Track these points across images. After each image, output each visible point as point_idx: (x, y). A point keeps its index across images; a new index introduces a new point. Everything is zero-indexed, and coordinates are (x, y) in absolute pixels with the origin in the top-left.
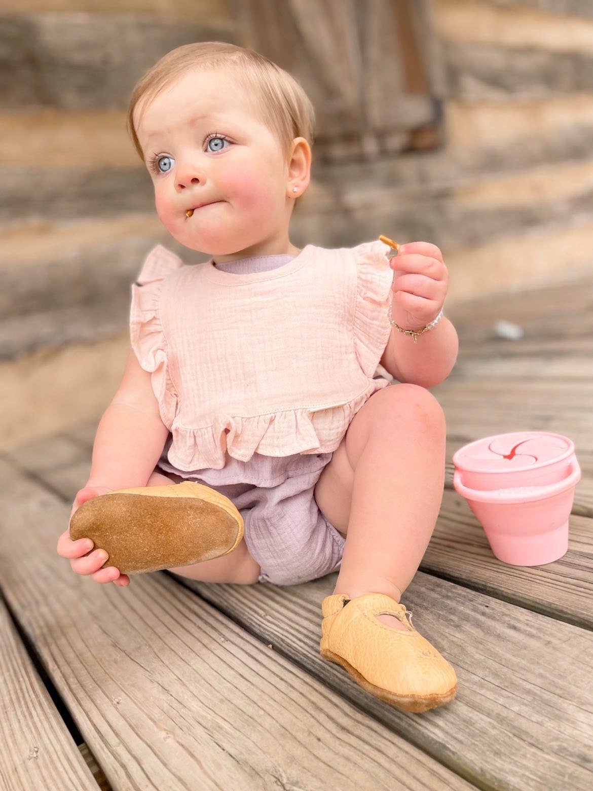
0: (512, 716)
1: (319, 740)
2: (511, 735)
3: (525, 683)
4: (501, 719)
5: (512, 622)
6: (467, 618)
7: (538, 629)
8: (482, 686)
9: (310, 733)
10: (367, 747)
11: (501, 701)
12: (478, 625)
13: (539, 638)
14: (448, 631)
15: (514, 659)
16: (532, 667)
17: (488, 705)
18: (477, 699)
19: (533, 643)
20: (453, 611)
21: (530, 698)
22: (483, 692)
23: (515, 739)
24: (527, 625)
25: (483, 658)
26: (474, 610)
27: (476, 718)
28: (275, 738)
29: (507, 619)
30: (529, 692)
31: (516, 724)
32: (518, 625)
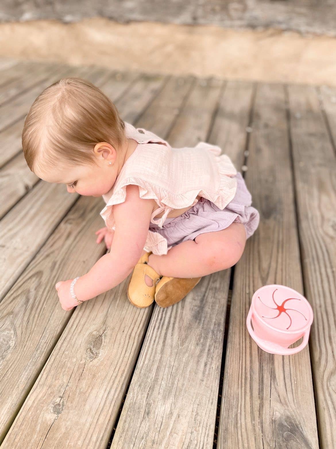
0: (159, 383)
1: (123, 331)
2: (150, 386)
3: (177, 381)
4: (156, 380)
5: (209, 363)
6: (204, 345)
7: (209, 374)
8: (169, 367)
9: (125, 327)
10: (126, 347)
11: (165, 377)
12: (202, 351)
13: (204, 376)
14: (194, 342)
15: (188, 372)
16: (186, 380)
17: (161, 373)
18: (163, 368)
19: (200, 375)
20: (206, 338)
21: (170, 385)
22: (167, 369)
23: (149, 388)
24: (210, 369)
25: (184, 361)
26: (210, 346)
27: (153, 372)
28: (119, 319)
29: (210, 360)
30: (173, 384)
31: (156, 386)
32: (208, 366)
